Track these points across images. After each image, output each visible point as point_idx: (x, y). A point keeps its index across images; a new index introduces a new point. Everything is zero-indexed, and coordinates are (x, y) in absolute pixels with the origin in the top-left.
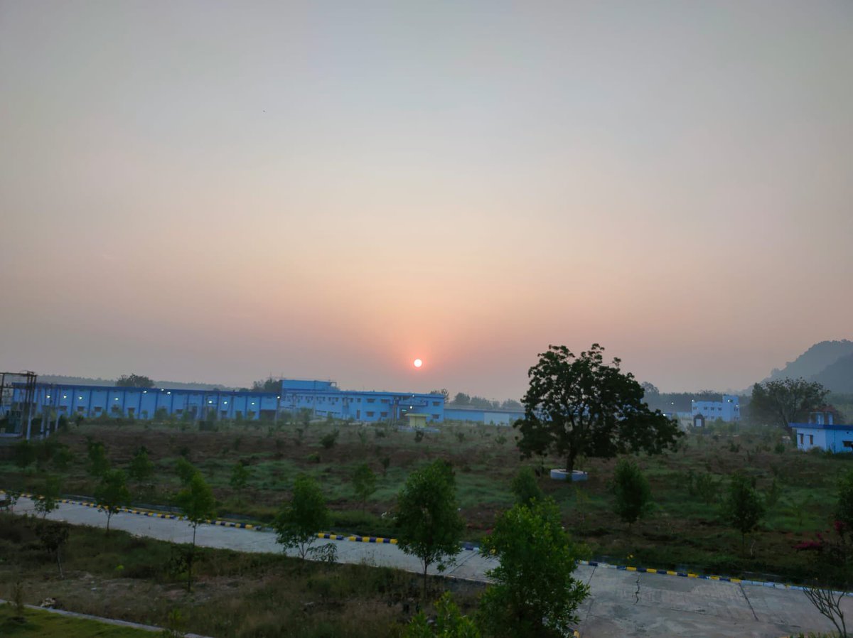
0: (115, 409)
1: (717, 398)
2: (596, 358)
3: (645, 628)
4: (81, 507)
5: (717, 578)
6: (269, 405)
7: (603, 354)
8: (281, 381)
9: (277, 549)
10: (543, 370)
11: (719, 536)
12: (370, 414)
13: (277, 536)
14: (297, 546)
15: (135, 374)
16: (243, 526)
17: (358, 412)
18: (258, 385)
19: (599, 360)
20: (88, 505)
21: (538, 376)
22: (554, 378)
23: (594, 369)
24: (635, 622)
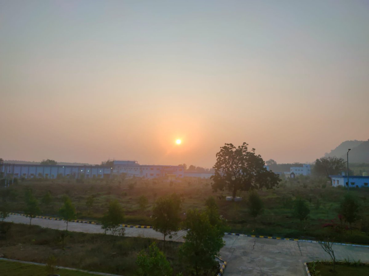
0: (40, 174)
1: (301, 165)
2: (245, 148)
3: (255, 260)
4: (21, 216)
5: (289, 239)
6: (108, 172)
7: (248, 146)
8: (113, 161)
9: (102, 231)
10: (222, 154)
11: (293, 222)
12: (152, 175)
13: (102, 226)
14: (111, 230)
15: (49, 159)
16: (90, 223)
17: (147, 174)
18: (104, 163)
19: (246, 150)
20: (24, 215)
21: (220, 157)
22: (227, 157)
23: (244, 153)
24: (251, 257)
